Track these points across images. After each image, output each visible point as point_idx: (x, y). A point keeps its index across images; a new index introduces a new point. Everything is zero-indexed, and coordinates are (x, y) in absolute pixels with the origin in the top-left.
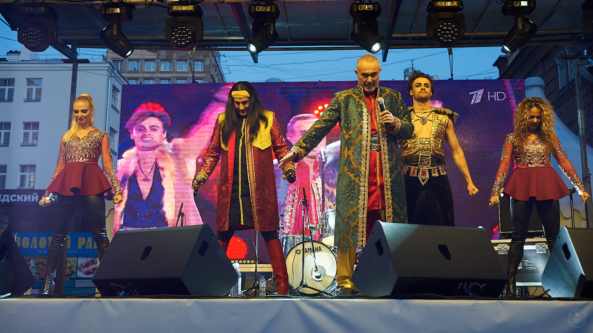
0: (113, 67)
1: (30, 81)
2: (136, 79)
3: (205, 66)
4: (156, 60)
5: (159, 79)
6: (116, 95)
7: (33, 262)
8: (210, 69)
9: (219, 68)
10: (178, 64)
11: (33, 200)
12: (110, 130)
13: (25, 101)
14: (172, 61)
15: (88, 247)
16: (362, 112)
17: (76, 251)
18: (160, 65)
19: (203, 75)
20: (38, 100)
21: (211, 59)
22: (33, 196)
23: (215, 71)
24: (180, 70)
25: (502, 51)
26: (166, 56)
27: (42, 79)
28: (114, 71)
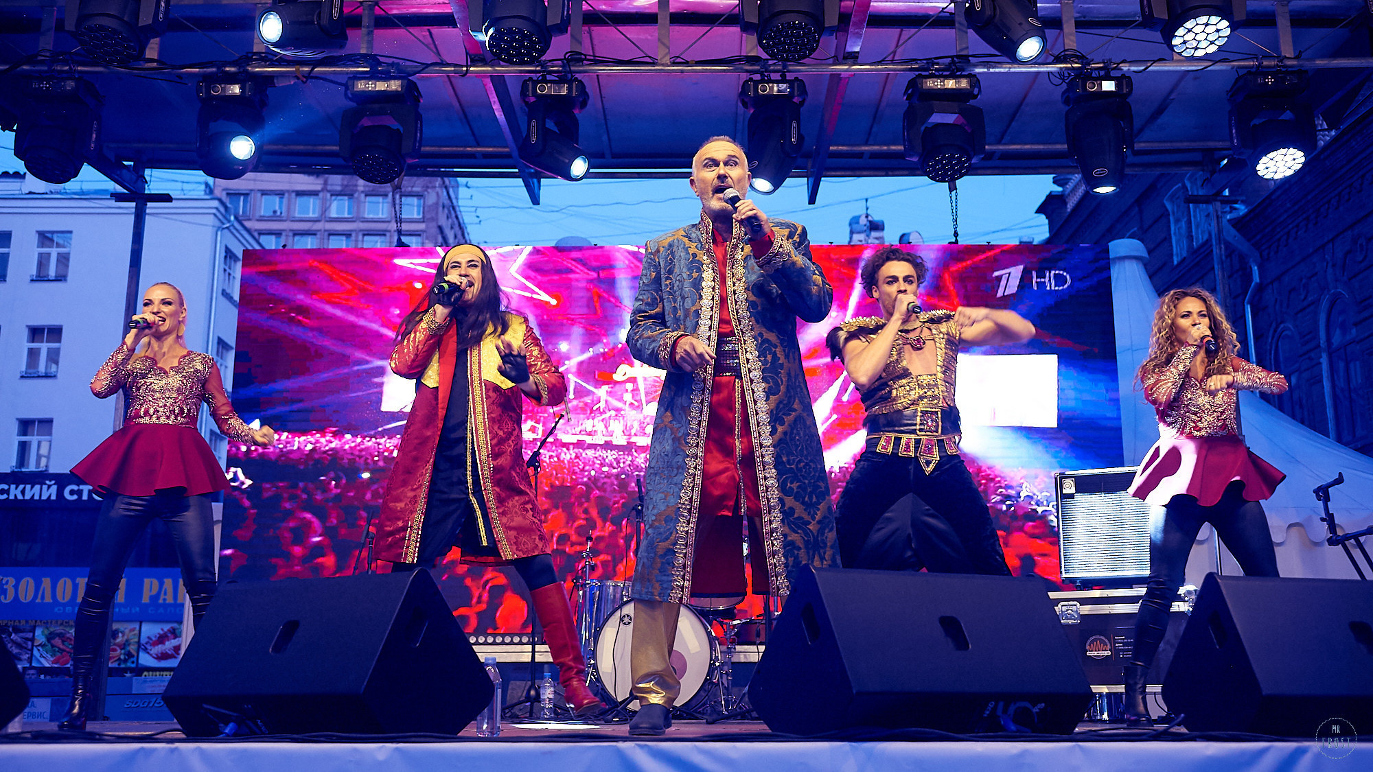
0: (226, 208)
1: (45, 238)
2: (278, 234)
3: (426, 208)
4: (321, 195)
5: (326, 233)
6: (232, 268)
7: (43, 632)
8: (437, 213)
9: (455, 212)
10: (367, 204)
11: (44, 497)
12: (218, 343)
13: (32, 280)
14: (356, 195)
15: (165, 600)
16: (701, 279)
17: (138, 609)
18: (328, 205)
19: (422, 226)
20: (61, 278)
21: (440, 192)
22: (45, 487)
23: (448, 218)
24: (371, 216)
25: (1054, 182)
26: (342, 185)
27: (71, 232)
28: (228, 216)
